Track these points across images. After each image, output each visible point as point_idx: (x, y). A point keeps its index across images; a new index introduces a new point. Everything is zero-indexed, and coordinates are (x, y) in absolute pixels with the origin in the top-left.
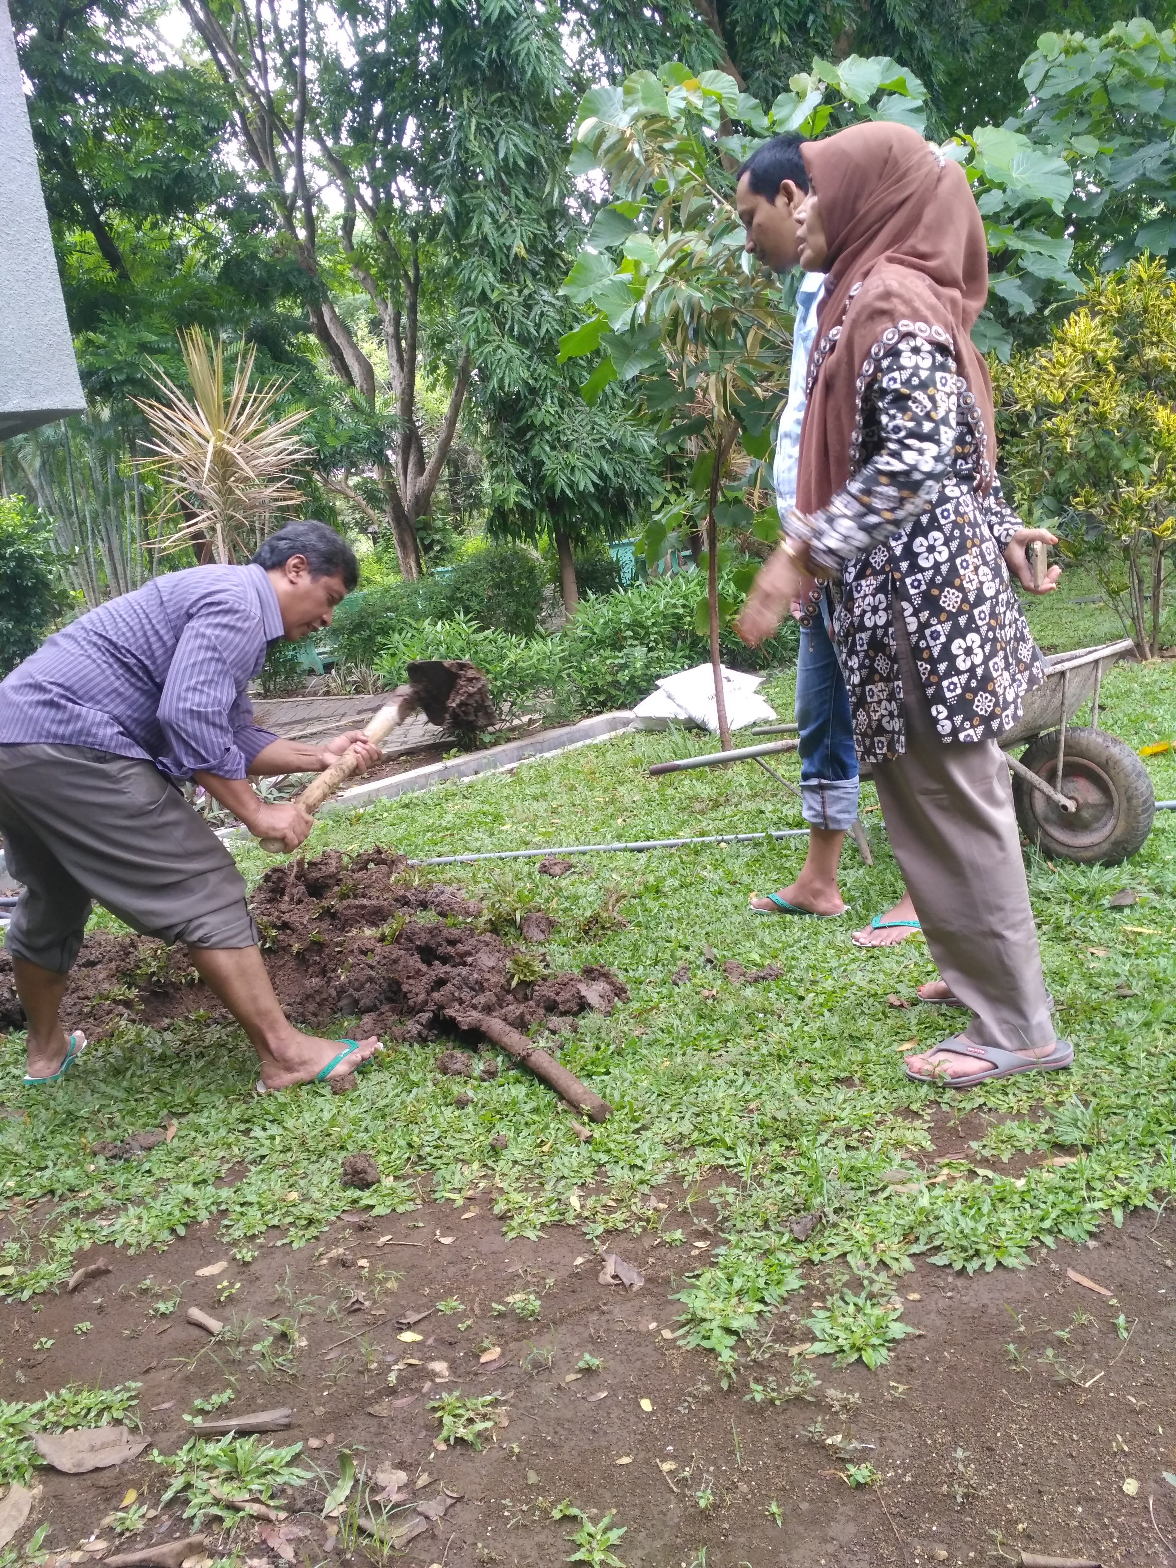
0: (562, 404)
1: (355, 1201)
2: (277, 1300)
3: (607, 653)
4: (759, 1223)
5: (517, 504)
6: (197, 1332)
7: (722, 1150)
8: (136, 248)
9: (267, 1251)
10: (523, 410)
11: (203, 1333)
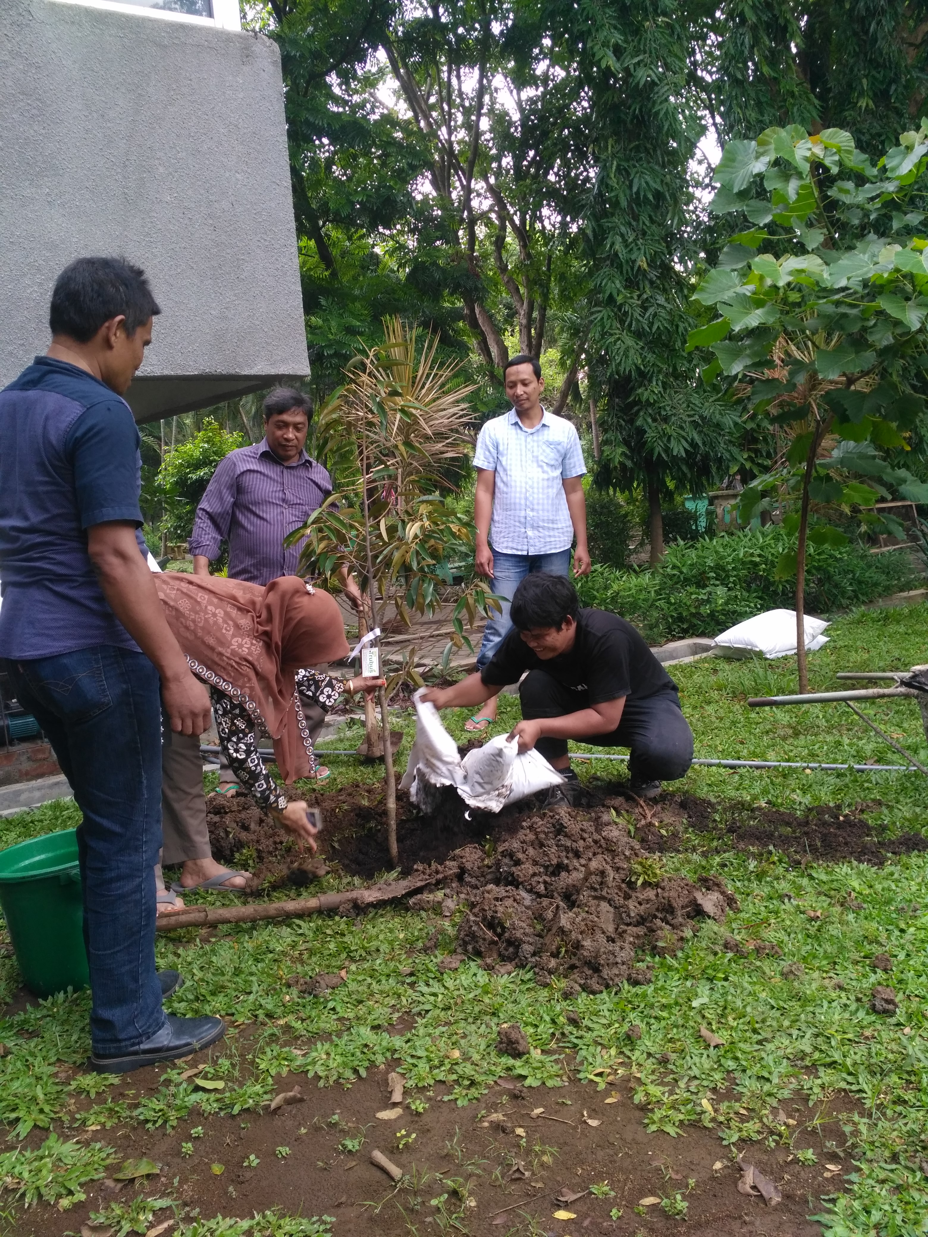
0: (665, 385)
1: (509, 1069)
2: (447, 1155)
3: (692, 589)
4: (887, 1154)
5: (620, 462)
6: (378, 1174)
7: (844, 1075)
8: (344, 254)
9: (436, 1105)
10: (633, 389)
11: (384, 1176)
